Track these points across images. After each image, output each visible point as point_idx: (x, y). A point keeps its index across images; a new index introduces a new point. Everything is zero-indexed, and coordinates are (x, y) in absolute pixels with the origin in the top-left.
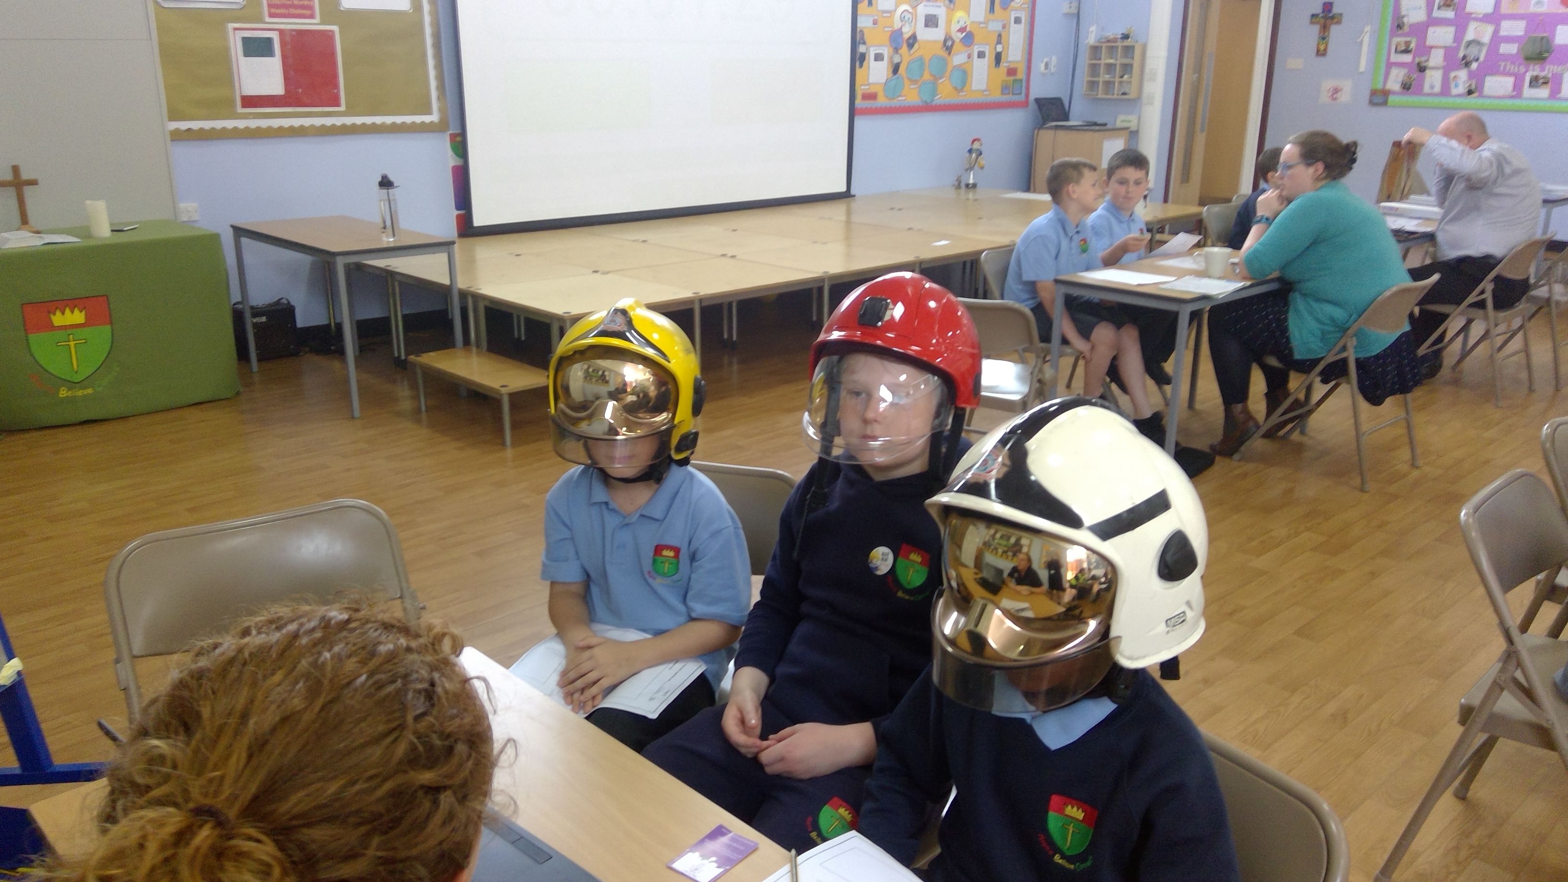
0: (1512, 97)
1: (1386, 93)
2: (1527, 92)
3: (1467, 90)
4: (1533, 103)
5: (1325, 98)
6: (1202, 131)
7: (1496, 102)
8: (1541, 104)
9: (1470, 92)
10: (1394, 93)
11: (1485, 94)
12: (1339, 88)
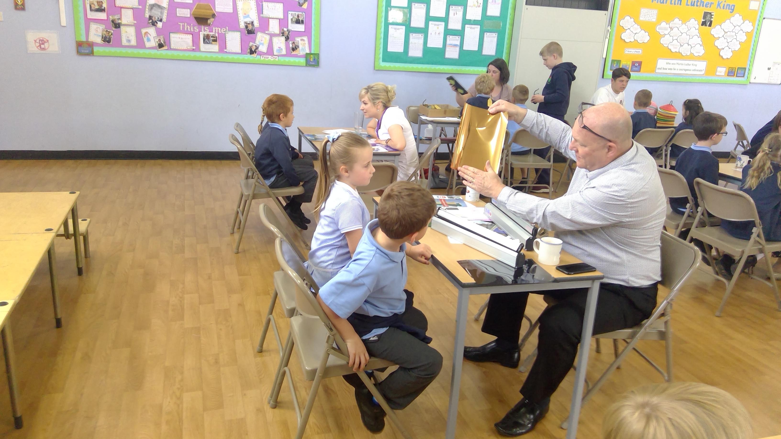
3: (157, 45)
5: (33, 48)
10: (98, 45)
11: (172, 47)
12: (45, 40)
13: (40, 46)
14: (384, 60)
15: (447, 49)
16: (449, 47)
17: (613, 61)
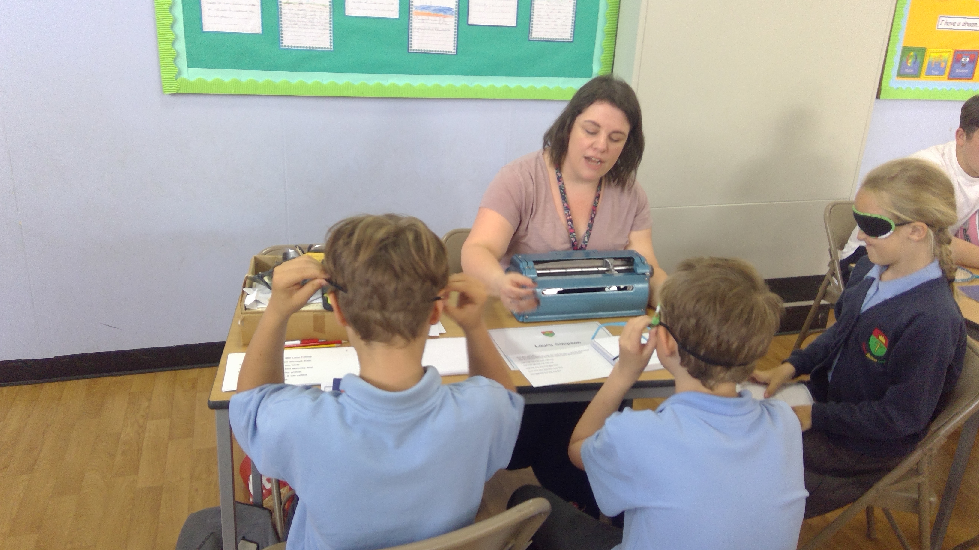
14: (193, 62)
15: (417, 22)
16: (420, 17)
17: (906, 50)
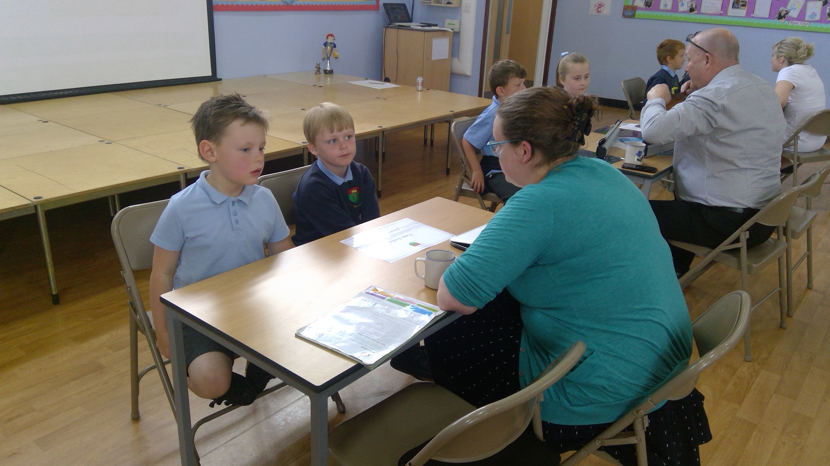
0: (721, 15)
1: (634, 9)
2: (731, 12)
3: (689, 9)
4: (734, 20)
5: (592, 10)
6: (508, 33)
7: (708, 18)
8: (739, 20)
9: (692, 10)
10: (641, 9)
11: (701, 12)
12: (602, 4)
13: (598, 9)
